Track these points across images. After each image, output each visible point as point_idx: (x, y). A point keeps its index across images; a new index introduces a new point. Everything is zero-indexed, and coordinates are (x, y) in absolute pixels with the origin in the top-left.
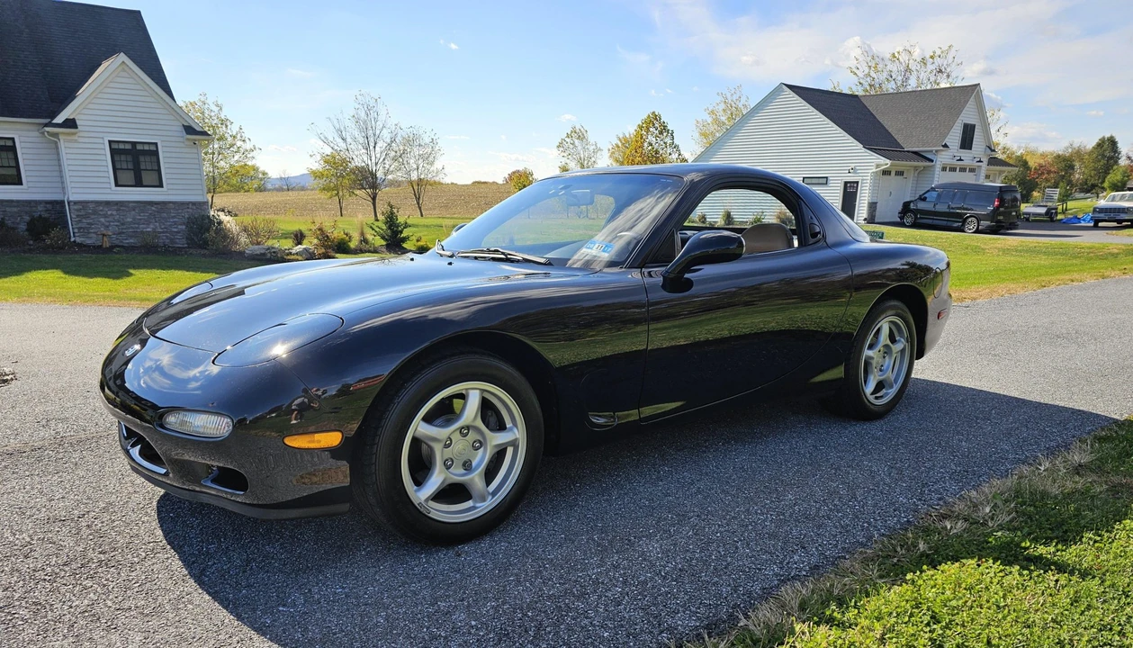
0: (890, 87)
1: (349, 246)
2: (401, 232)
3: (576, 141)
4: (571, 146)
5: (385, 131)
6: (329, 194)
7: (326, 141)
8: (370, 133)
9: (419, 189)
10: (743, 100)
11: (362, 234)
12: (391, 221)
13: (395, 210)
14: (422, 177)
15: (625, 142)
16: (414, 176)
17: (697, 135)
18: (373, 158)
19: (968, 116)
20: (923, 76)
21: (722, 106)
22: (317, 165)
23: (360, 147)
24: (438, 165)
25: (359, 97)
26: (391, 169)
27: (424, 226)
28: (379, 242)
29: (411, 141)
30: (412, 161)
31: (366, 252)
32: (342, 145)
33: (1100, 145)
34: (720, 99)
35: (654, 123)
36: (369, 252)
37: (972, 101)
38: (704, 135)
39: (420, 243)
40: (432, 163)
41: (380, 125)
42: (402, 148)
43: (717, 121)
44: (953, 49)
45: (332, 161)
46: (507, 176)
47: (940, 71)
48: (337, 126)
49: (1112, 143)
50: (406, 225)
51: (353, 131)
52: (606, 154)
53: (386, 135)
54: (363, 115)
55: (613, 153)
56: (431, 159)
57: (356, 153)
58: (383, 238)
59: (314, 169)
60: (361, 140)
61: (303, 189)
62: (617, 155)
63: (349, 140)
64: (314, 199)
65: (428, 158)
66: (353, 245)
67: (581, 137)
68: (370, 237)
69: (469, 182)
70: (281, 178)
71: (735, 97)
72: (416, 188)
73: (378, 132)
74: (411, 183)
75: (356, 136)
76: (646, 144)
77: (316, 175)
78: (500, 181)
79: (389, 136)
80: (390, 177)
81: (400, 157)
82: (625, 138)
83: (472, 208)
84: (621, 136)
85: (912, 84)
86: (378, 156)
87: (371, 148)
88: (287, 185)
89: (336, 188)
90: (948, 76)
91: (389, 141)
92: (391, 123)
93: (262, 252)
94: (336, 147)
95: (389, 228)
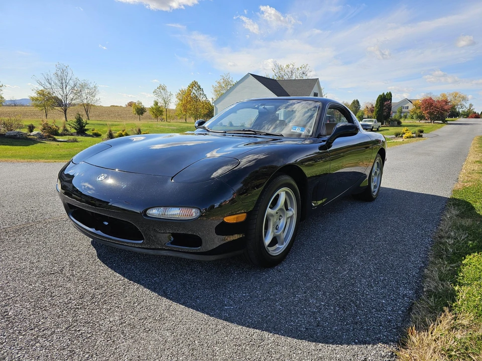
0: (286, 77)
1: (58, 132)
2: (85, 126)
3: (162, 91)
4: (159, 93)
5: (71, 81)
6: (40, 109)
7: (41, 84)
8: (64, 81)
9: (87, 107)
10: (231, 79)
11: (65, 127)
12: (79, 121)
13: (81, 116)
14: (89, 102)
15: (183, 92)
16: (85, 102)
17: (213, 91)
18: (65, 93)
19: (315, 90)
20: (298, 74)
21: (222, 80)
22: (35, 95)
23: (58, 87)
24: (97, 97)
25: (57, 65)
26: (74, 98)
27: (91, 124)
28: (74, 131)
29: (83, 86)
30: (84, 95)
31: (67, 135)
32: (49, 86)
33: (354, 102)
34: (221, 78)
35: (194, 85)
36: (69, 135)
37: (316, 85)
38: (216, 91)
39: (94, 132)
40: (94, 96)
41: (68, 78)
42: (79, 89)
43: (221, 86)
44: (308, 66)
45: (42, 93)
46: (127, 104)
47: (304, 73)
48: (47, 78)
49: (358, 102)
50: (87, 124)
51: (55, 80)
52: (174, 97)
53: (72, 83)
54: (59, 73)
55: (178, 96)
56: (93, 94)
57: (56, 90)
58: (76, 129)
59: (32, 96)
60: (59, 84)
61: (23, 106)
62: (179, 97)
63: (53, 84)
64: (30, 111)
65: (92, 94)
66: (60, 131)
67: (164, 89)
68: (69, 129)
69: (109, 106)
70: (11, 101)
71: (227, 77)
72: (86, 107)
73: (67, 81)
74: (83, 104)
75: (57, 82)
76: (192, 94)
77: (33, 99)
78: (124, 106)
79: (73, 83)
80: (73, 102)
81: (78, 93)
82: (182, 90)
83: (111, 117)
84: (181, 90)
85: (294, 78)
86: (67, 92)
87: (64, 88)
88: (14, 104)
89: (44, 106)
90: (306, 75)
91: (73, 86)
92: (74, 78)
93: (15, 134)
94: (46, 87)
95: (79, 124)
